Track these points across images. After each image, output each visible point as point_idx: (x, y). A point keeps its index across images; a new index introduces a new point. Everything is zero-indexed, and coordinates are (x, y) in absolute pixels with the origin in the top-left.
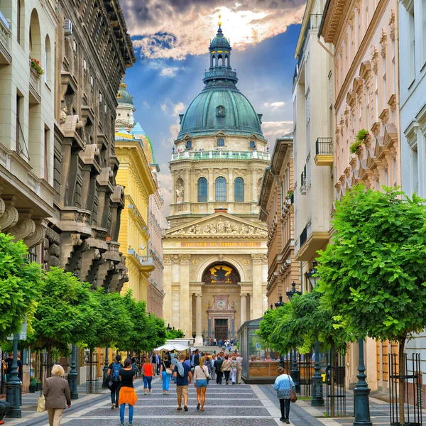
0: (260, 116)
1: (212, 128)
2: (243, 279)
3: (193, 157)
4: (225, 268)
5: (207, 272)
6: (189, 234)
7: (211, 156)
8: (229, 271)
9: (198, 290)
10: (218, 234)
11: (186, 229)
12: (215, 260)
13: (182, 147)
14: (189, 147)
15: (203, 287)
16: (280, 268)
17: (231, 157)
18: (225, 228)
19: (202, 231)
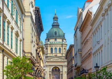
0: (64, 34)
1: (54, 37)
2: (61, 71)
3: (49, 43)
4: (56, 68)
5: (53, 69)
6: (49, 60)
7: (53, 43)
8: (58, 69)
9: (51, 73)
10: (55, 61)
11: (48, 59)
12: (54, 66)
13: (47, 41)
14: (49, 41)
15: (52, 72)
16: (70, 70)
17: (58, 43)
18: (57, 59)
19: (52, 60)
